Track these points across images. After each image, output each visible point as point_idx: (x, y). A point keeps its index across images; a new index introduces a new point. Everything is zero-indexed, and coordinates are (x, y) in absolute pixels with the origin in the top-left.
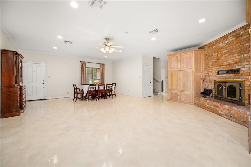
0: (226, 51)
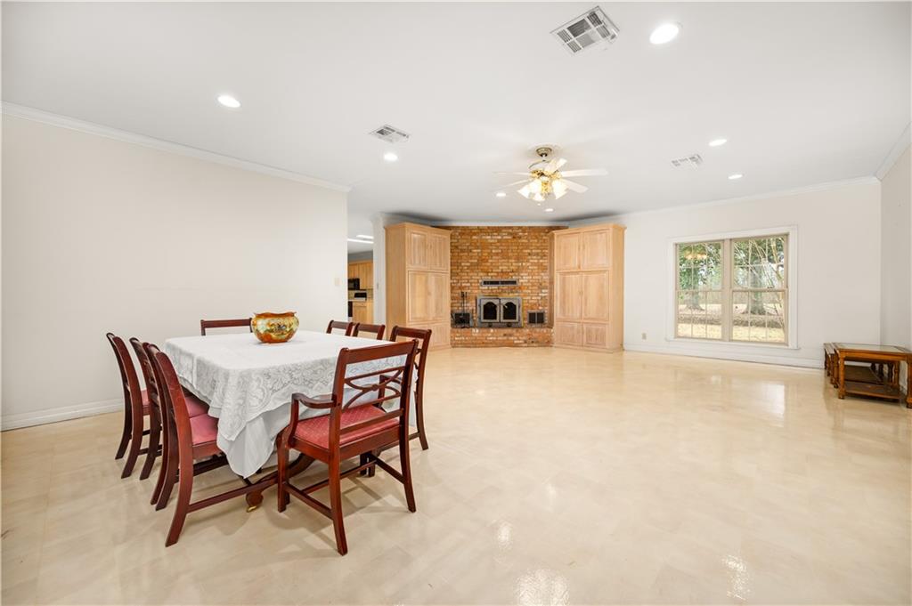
0: (497, 251)
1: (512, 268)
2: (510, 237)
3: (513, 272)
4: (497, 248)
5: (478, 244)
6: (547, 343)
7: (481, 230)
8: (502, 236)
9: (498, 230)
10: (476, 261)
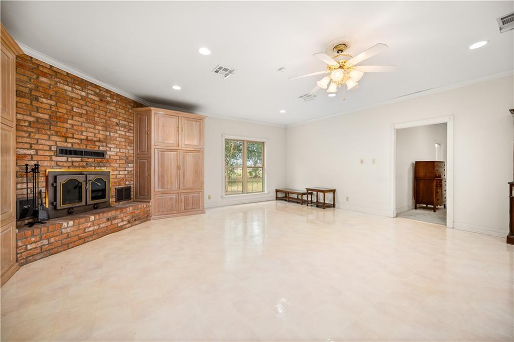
0: (80, 111)
1: (99, 136)
2: (96, 98)
3: (99, 141)
4: (81, 107)
5: (52, 93)
6: (145, 217)
7: (54, 73)
8: (88, 93)
9: (83, 84)
10: (47, 117)
